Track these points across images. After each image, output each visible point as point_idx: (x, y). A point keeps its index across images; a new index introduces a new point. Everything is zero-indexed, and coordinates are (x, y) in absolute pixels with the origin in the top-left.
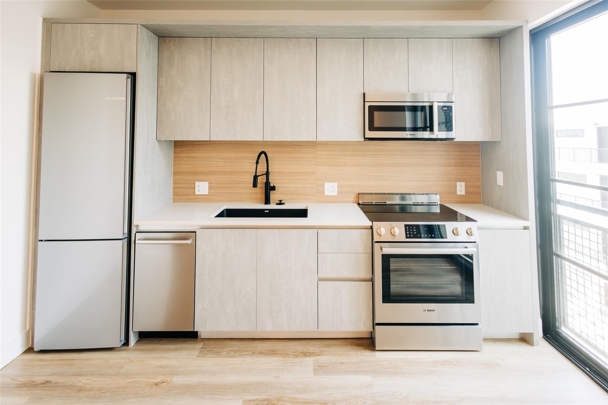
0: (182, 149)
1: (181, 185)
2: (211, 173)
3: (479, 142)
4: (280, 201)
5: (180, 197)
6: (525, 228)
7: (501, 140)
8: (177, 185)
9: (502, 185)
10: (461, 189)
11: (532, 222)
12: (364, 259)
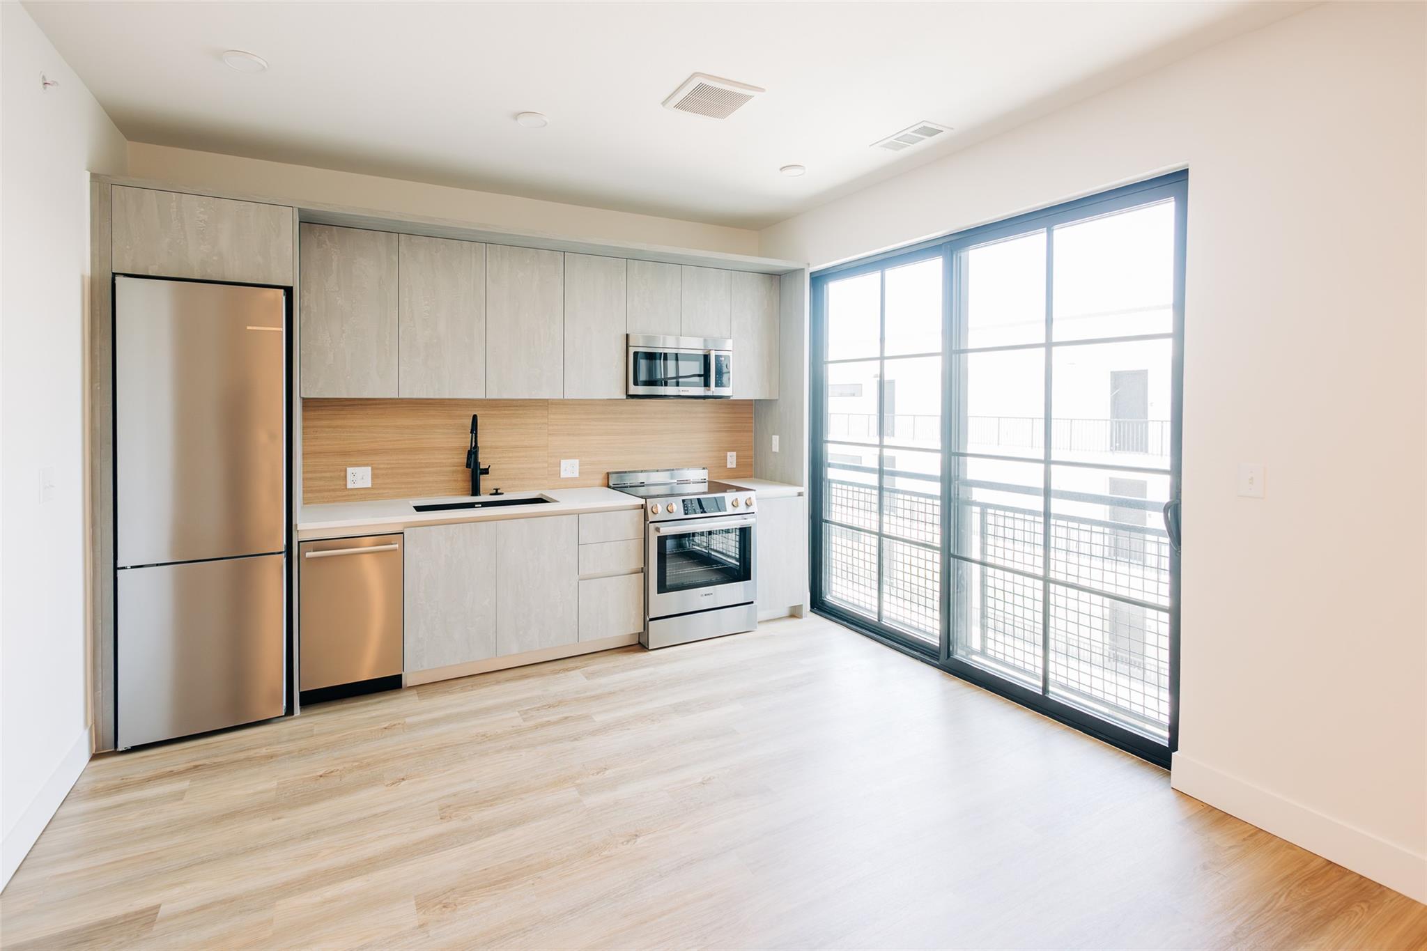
0: (320, 413)
1: (318, 475)
2: (376, 452)
3: (752, 400)
4: (497, 490)
5: (317, 494)
6: (800, 494)
7: (777, 398)
8: (310, 475)
9: (778, 451)
10: (731, 460)
11: (805, 488)
12: (635, 547)
